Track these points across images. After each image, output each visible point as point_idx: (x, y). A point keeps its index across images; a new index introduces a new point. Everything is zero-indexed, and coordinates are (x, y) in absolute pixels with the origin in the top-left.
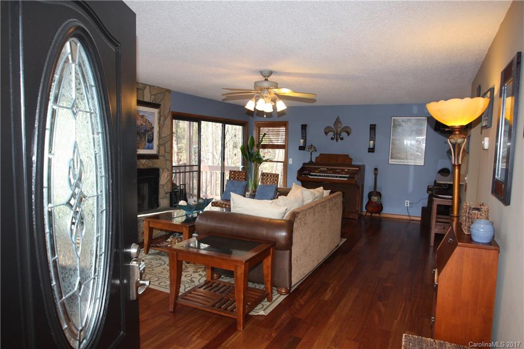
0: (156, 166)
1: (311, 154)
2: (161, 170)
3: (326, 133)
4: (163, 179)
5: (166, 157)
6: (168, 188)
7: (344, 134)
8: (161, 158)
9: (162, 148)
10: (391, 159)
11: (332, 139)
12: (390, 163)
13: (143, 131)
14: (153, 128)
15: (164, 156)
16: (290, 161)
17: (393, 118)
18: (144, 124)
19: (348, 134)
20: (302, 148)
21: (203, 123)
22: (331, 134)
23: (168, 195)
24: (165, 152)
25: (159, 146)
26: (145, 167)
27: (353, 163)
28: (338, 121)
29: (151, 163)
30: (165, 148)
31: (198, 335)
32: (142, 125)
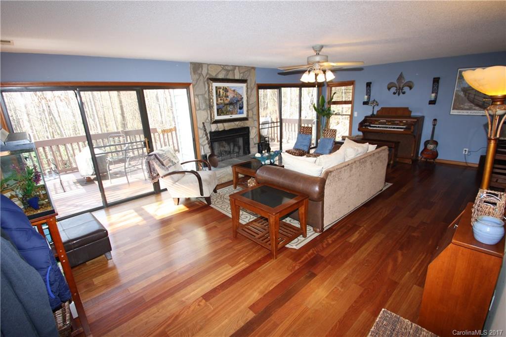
0: (246, 126)
1: (373, 108)
2: (250, 128)
3: (389, 89)
4: (253, 134)
5: (254, 118)
6: (257, 140)
7: (406, 89)
8: (250, 119)
9: (250, 112)
10: (453, 109)
11: (394, 93)
12: (451, 113)
13: (235, 101)
14: (243, 98)
15: (252, 118)
16: (356, 114)
17: (459, 70)
18: (236, 96)
19: (411, 88)
20: (365, 103)
21: (283, 89)
22: (393, 90)
23: (257, 145)
24: (253, 114)
25: (248, 111)
26: (239, 127)
27: (413, 114)
28: (401, 77)
29: (242, 123)
30: (253, 112)
31: (244, 258)
32: (234, 97)
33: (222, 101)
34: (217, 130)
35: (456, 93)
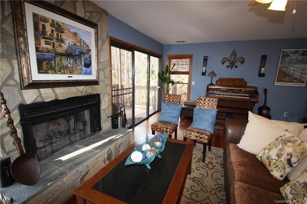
0: (95, 92)
1: (212, 78)
2: (102, 96)
3: (223, 63)
5: (106, 82)
6: (109, 112)
7: (238, 64)
8: (101, 83)
9: (101, 73)
10: (277, 82)
11: (228, 67)
12: (275, 85)
13: (77, 53)
14: (90, 50)
15: (104, 81)
16: (193, 83)
17: (282, 50)
18: (78, 44)
19: (242, 63)
20: (204, 74)
22: (227, 63)
23: (110, 118)
24: (105, 77)
25: (98, 71)
26: (84, 94)
27: (248, 85)
28: (234, 54)
29: (90, 89)
30: (105, 74)
32: (75, 45)
33: (50, 47)
34: (39, 100)
35: (279, 69)
